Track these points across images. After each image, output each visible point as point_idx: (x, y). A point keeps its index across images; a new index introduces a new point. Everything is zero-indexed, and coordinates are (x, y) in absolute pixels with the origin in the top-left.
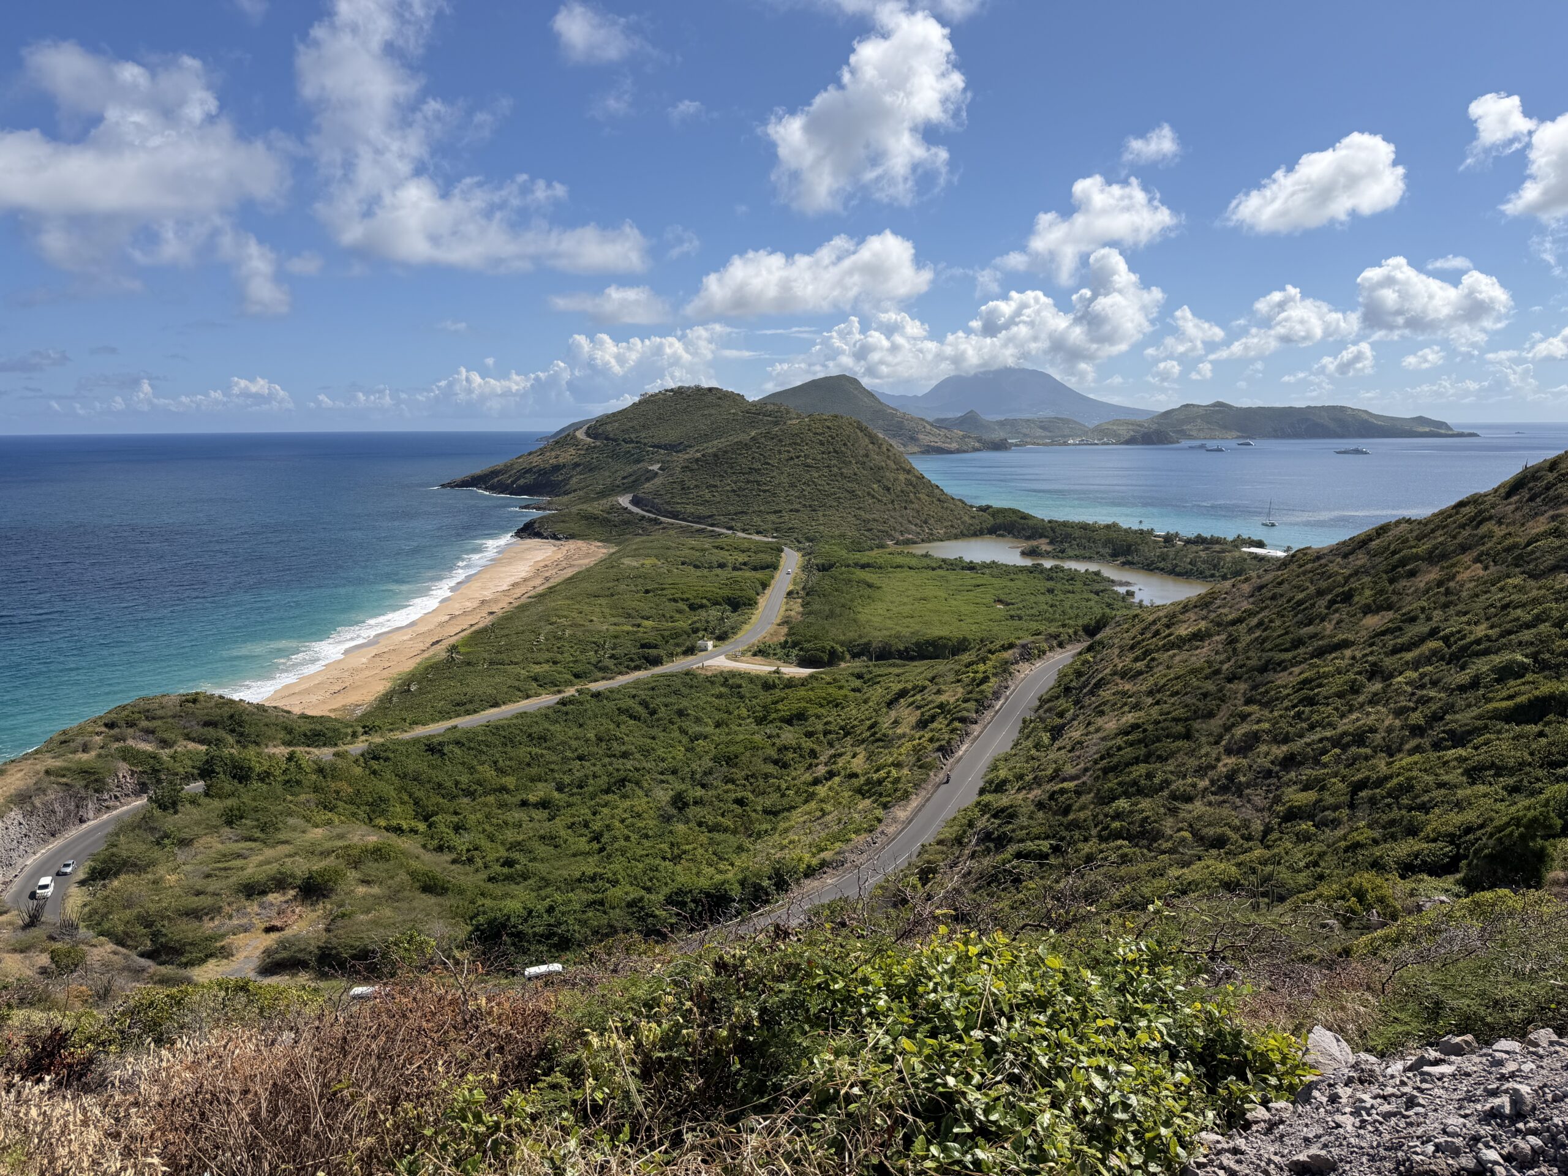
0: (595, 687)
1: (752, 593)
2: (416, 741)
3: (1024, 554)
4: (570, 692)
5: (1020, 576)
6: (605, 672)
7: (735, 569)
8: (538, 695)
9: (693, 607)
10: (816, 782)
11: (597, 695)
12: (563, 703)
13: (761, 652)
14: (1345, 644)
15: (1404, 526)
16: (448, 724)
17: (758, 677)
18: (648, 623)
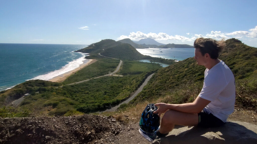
0: (95, 78)
1: (116, 66)
2: (70, 85)
4: (91, 79)
5: (149, 64)
6: (96, 76)
7: (114, 63)
8: (87, 79)
9: (108, 68)
10: (123, 89)
11: (95, 79)
12: (90, 80)
13: (117, 73)
14: (183, 72)
15: (190, 58)
16: (74, 83)
17: (116, 77)
18: (102, 70)
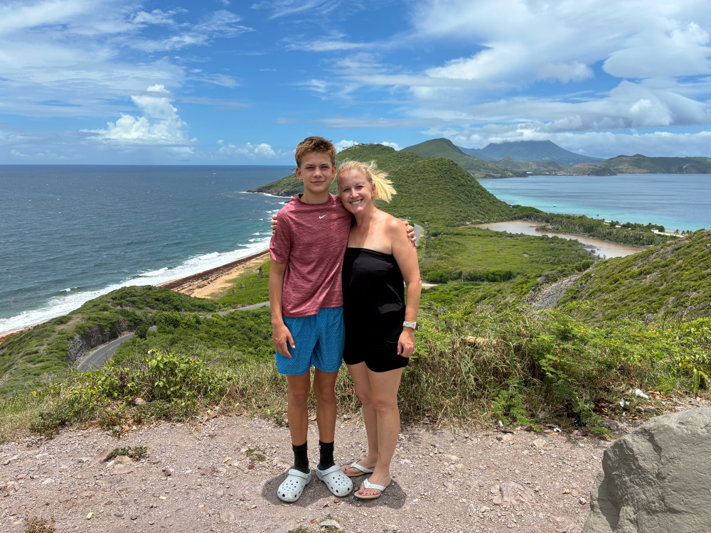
3: (537, 230)
5: (536, 241)
